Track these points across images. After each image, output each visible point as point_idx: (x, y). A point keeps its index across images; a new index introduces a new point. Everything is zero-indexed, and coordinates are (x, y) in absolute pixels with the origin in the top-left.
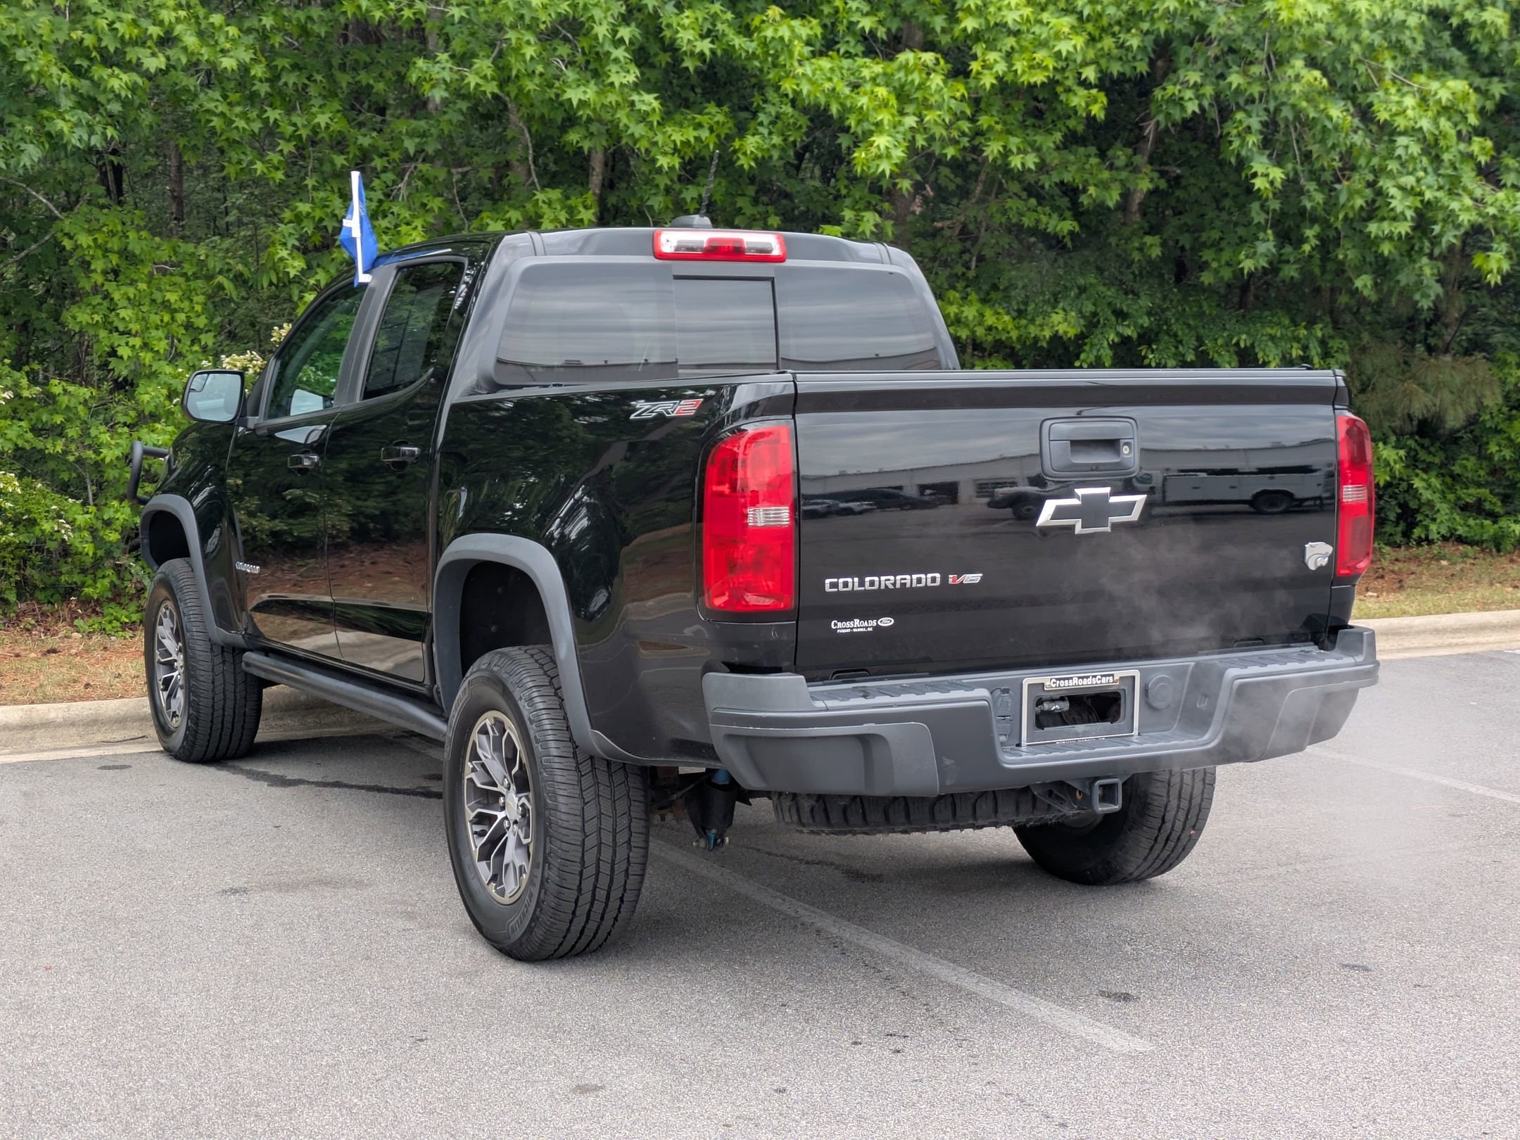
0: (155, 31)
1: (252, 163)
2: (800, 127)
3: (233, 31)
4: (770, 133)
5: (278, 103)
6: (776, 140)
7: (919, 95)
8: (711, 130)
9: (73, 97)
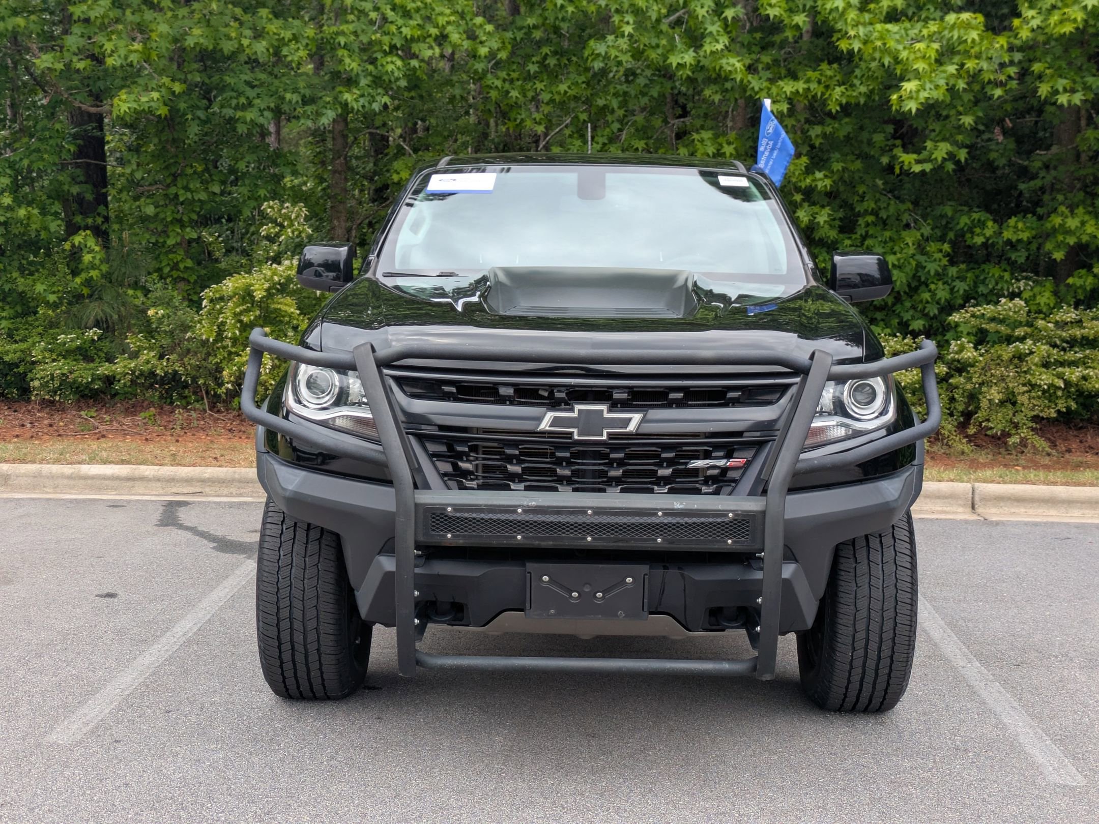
0: (434, 31)
1: (522, 120)
2: (877, 78)
3: (489, 28)
4: (861, 84)
5: (545, 77)
6: (863, 89)
7: (961, 48)
8: (819, 82)
9: (370, 78)
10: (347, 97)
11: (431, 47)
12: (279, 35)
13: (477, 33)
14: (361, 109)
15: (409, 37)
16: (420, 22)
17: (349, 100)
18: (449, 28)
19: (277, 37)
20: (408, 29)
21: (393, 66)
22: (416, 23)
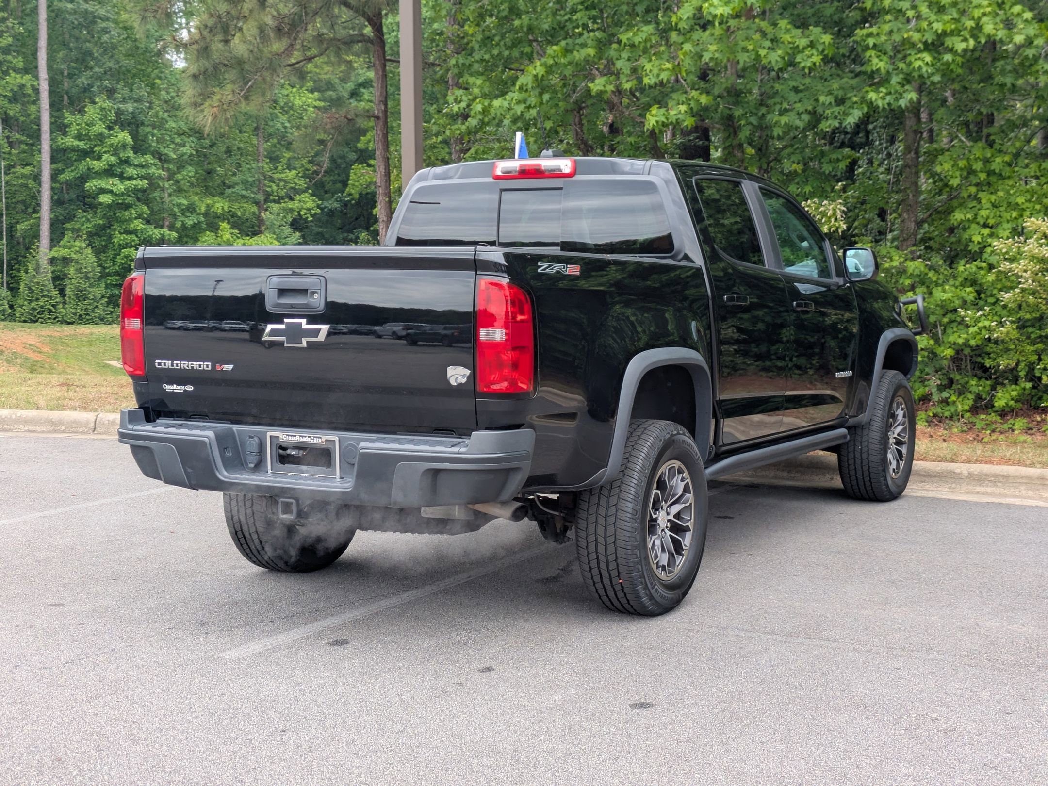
0: (970, 24)
3: (1028, 15)
9: (901, 76)
10: (872, 96)
11: (965, 40)
12: (794, 43)
13: (1015, 22)
14: (886, 106)
15: (940, 31)
16: (956, 16)
17: (874, 99)
18: (985, 19)
19: (791, 45)
20: (940, 24)
21: (922, 61)
22: (950, 17)
